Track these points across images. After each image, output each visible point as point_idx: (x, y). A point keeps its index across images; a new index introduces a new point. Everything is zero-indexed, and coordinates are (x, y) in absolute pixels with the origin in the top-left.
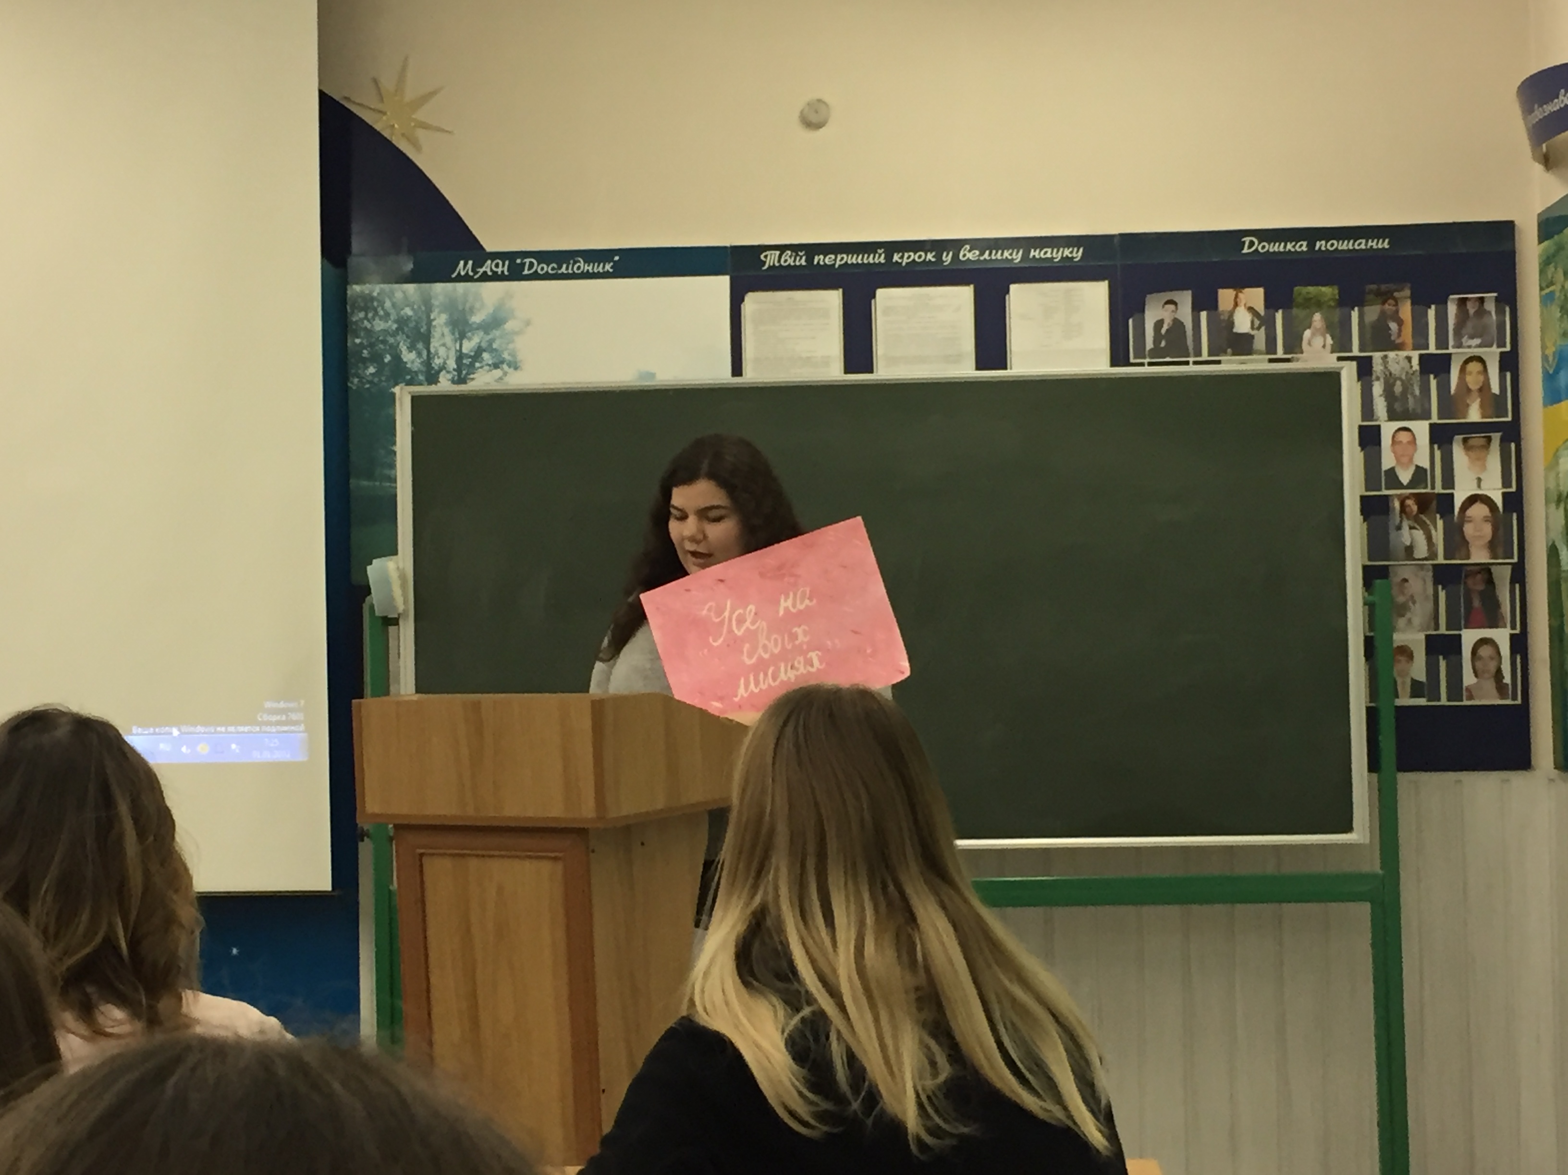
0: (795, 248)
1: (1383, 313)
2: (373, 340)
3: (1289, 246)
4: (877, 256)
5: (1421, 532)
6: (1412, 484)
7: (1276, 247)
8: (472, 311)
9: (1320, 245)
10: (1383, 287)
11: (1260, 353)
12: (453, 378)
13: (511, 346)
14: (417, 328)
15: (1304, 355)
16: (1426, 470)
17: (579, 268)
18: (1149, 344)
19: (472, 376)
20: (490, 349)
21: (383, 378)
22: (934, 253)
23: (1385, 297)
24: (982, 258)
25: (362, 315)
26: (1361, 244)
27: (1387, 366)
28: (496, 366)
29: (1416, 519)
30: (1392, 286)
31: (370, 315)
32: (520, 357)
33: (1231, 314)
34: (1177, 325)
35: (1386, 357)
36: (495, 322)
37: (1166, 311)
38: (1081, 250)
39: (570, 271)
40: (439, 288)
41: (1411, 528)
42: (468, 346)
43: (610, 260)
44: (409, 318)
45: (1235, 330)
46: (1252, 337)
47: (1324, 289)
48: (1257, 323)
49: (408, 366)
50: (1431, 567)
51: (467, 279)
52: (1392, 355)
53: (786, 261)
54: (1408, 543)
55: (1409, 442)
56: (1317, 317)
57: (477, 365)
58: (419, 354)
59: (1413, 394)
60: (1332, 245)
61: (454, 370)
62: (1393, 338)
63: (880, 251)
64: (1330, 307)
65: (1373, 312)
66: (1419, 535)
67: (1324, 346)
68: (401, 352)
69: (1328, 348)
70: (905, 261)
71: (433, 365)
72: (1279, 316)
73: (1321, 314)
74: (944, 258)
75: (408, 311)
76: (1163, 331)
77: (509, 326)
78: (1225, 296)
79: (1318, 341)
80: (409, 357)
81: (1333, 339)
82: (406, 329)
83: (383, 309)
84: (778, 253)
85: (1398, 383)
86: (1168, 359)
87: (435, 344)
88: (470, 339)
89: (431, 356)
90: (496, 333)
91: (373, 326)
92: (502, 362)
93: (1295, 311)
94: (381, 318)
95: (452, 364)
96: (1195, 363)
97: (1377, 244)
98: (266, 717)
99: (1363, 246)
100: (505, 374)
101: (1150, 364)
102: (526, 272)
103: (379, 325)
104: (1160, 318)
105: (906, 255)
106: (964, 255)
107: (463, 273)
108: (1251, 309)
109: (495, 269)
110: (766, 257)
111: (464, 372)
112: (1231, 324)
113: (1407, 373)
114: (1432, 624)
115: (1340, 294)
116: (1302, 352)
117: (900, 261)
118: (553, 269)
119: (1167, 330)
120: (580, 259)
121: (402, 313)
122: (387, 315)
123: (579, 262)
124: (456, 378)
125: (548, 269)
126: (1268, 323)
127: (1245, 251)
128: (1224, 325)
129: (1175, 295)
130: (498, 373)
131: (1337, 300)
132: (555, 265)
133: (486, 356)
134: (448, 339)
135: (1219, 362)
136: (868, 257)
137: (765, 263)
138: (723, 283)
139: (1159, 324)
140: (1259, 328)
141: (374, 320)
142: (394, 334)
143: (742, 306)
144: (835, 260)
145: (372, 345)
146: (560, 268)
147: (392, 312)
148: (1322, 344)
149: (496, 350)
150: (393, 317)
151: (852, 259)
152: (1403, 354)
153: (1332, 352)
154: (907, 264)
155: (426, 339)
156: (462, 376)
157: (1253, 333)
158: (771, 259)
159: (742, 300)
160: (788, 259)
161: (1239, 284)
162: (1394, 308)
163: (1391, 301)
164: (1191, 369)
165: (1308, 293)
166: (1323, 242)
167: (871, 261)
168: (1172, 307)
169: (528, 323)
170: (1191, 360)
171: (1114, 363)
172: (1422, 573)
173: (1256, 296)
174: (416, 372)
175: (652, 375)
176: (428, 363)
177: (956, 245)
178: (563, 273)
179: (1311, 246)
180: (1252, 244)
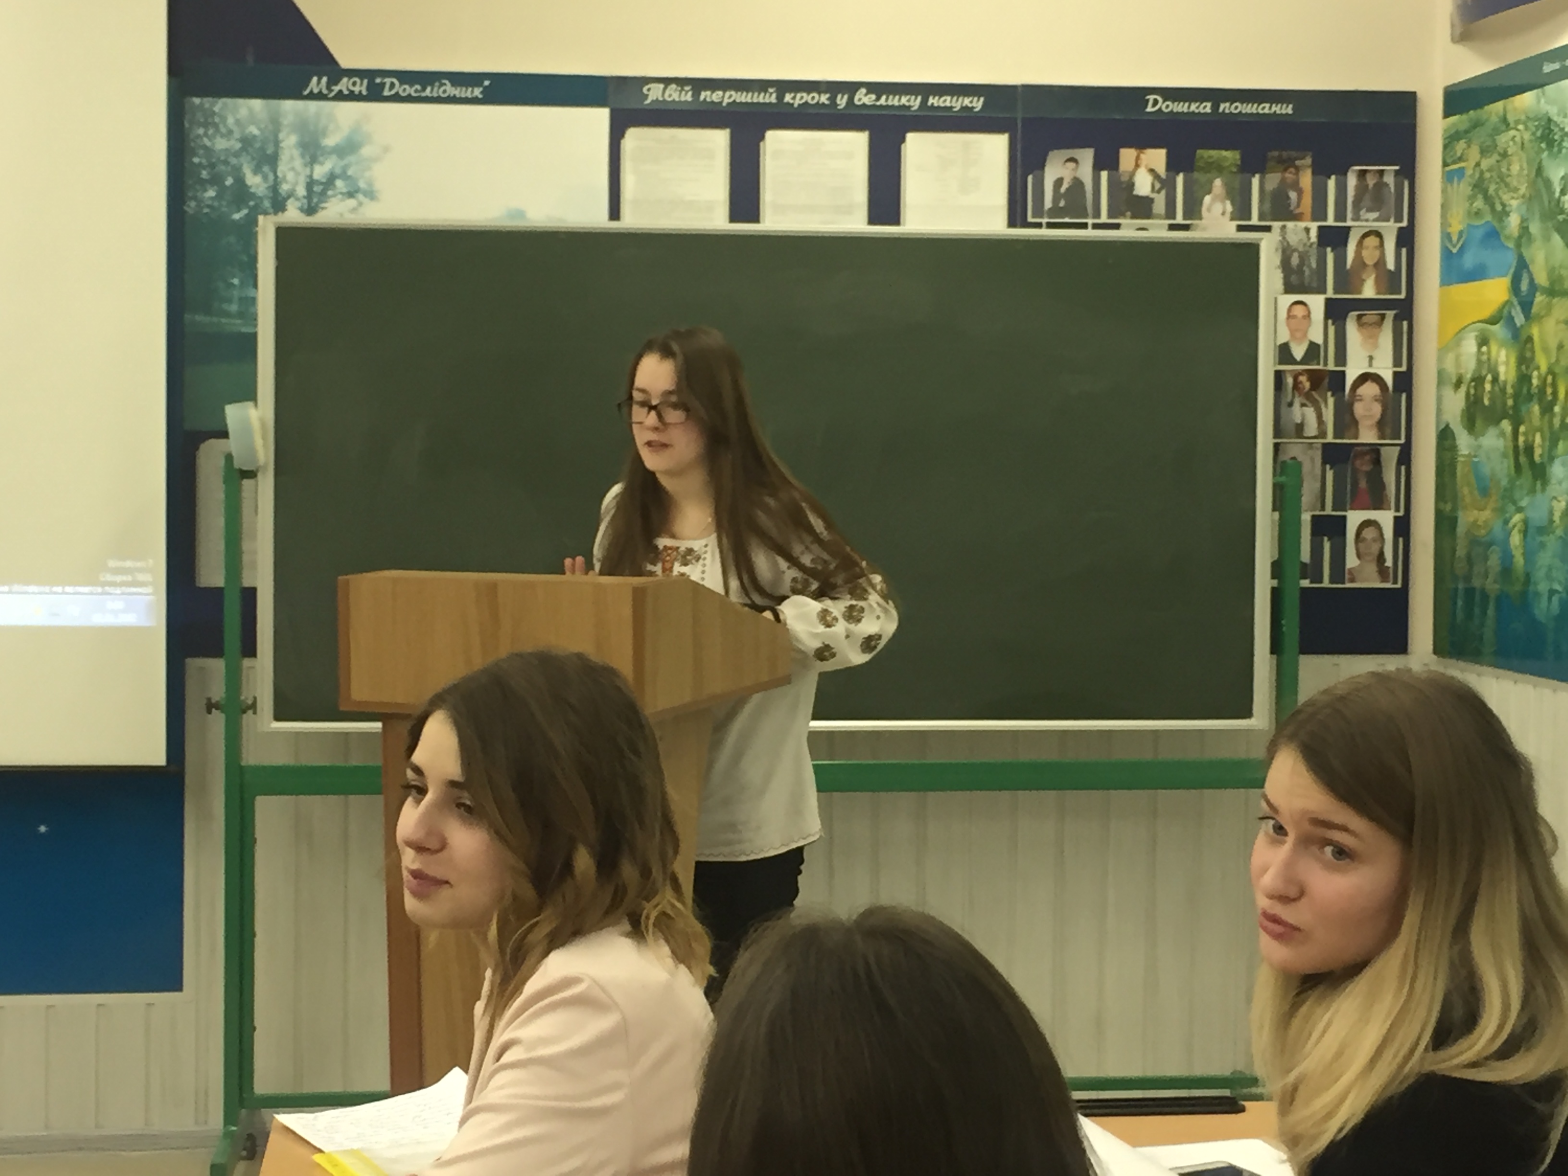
0: (681, 82)
1: (1283, 180)
2: (214, 160)
3: (1193, 107)
4: (768, 95)
5: (1312, 409)
6: (1305, 360)
7: (1180, 107)
8: (324, 133)
9: (1224, 107)
10: (1285, 154)
11: (1159, 217)
12: (302, 206)
13: (367, 174)
14: (263, 149)
15: (1203, 221)
16: (1318, 346)
17: (445, 91)
18: (1048, 203)
19: (323, 205)
20: (344, 176)
21: (224, 203)
22: (828, 96)
23: (1287, 164)
24: (878, 103)
25: (201, 131)
26: (1265, 108)
27: (1286, 236)
28: (351, 195)
29: (1308, 396)
30: (1294, 154)
31: (211, 132)
32: (377, 186)
33: (1132, 174)
34: (1077, 184)
35: (1284, 227)
36: (349, 148)
37: (1067, 168)
38: (982, 99)
39: (435, 95)
40: (289, 106)
41: (1303, 405)
42: (320, 172)
43: (480, 84)
44: (255, 136)
45: (1135, 193)
46: (1152, 200)
47: (1225, 153)
48: (1158, 186)
49: (252, 190)
50: (1319, 446)
51: (320, 97)
52: (1290, 225)
53: (670, 96)
54: (1299, 422)
55: (1304, 317)
56: (1218, 183)
57: (330, 193)
58: (265, 178)
59: (1309, 266)
60: (1236, 108)
61: (304, 197)
62: (1292, 208)
63: (771, 90)
64: (1232, 172)
65: (1273, 180)
66: (1310, 413)
67: (1223, 214)
68: (244, 174)
69: (1228, 215)
70: (797, 102)
71: (280, 191)
72: (1180, 179)
73: (1221, 180)
74: (838, 102)
75: (254, 130)
76: (1063, 190)
77: (366, 151)
78: (1127, 156)
79: (1218, 208)
80: (255, 182)
81: (1233, 204)
82: (250, 150)
83: (225, 126)
84: (662, 86)
85: (1296, 255)
86: (1067, 220)
87: (282, 168)
88: (322, 164)
89: (279, 180)
90: (351, 159)
91: (214, 144)
92: (357, 191)
93: (1196, 175)
94: (222, 136)
95: (301, 191)
96: (1096, 226)
97: (1281, 108)
98: (109, 577)
99: (1266, 111)
100: (360, 204)
101: (1050, 225)
102: (386, 93)
103: (220, 144)
104: (1059, 176)
105: (799, 95)
106: (860, 100)
107: (316, 91)
108: (1152, 171)
109: (352, 88)
110: (649, 90)
111: (315, 200)
112: (1131, 185)
113: (1305, 245)
114: (1319, 505)
115: (1243, 158)
116: (1201, 218)
117: (791, 102)
118: (416, 91)
119: (1067, 189)
120: (444, 81)
121: (247, 131)
122: (230, 132)
123: (445, 84)
124: (306, 207)
125: (410, 90)
126: (1167, 185)
127: (1149, 109)
128: (1124, 186)
129: (1077, 153)
130: (352, 203)
131: (1238, 165)
132: (418, 87)
133: (339, 183)
134: (298, 163)
135: (1117, 226)
136: (758, 97)
137: (647, 95)
138: (601, 116)
139: (1059, 182)
140: (1159, 192)
141: (215, 138)
142: (237, 155)
143: (622, 142)
144: (723, 97)
145: (212, 166)
146: (424, 89)
147: (235, 129)
148: (1221, 211)
149: (350, 177)
150: (237, 135)
151: (743, 97)
152: (1302, 225)
153: (1232, 219)
154: (799, 105)
155: (272, 160)
156: (313, 205)
157: (1153, 196)
158: (654, 93)
159: (622, 135)
160: (673, 94)
161: (1142, 145)
162: (1294, 177)
163: (1292, 170)
164: (1089, 234)
165: (1210, 157)
166: (1227, 104)
167: (761, 100)
168: (1071, 165)
169: (386, 149)
170: (1090, 221)
171: (1012, 223)
172: (1310, 452)
173: (1157, 158)
174: (260, 198)
175: (521, 214)
176: (274, 188)
177: (852, 87)
178: (427, 97)
179: (1215, 107)
180: (1156, 102)
